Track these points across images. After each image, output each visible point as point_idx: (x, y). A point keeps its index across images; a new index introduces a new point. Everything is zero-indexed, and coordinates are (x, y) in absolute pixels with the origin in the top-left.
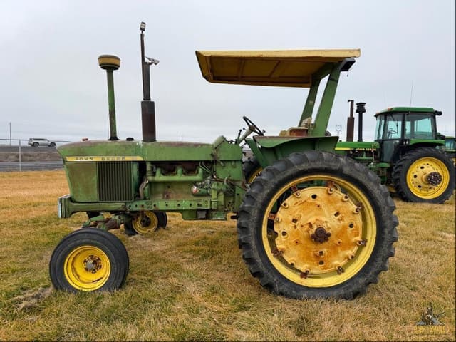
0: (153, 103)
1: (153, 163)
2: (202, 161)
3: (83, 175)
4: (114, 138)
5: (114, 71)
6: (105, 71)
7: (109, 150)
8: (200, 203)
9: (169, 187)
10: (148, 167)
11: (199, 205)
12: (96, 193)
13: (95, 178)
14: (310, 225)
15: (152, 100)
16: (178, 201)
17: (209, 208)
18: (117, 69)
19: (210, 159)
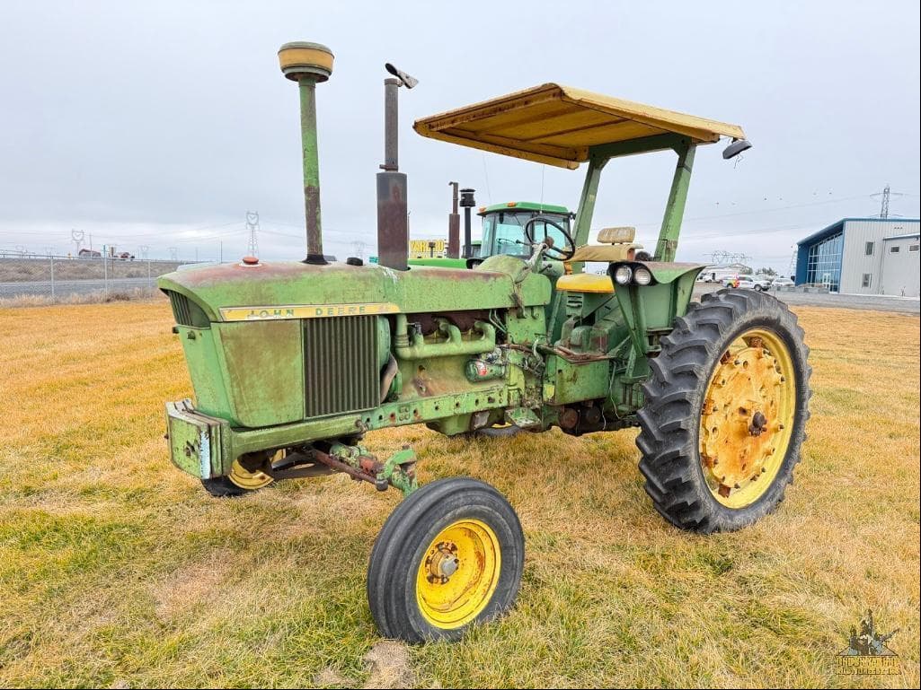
0: (403, 178)
1: (411, 317)
2: (493, 310)
3: (268, 355)
4: (316, 258)
5: (318, 85)
6: (296, 84)
7: (330, 290)
8: (492, 396)
9: (421, 368)
10: (403, 326)
11: (491, 400)
12: (299, 398)
13: (298, 361)
14: (743, 411)
15: (400, 171)
16: (456, 396)
17: (504, 403)
18: (324, 79)
19: (508, 304)
